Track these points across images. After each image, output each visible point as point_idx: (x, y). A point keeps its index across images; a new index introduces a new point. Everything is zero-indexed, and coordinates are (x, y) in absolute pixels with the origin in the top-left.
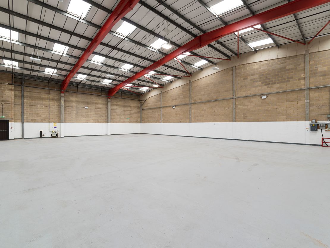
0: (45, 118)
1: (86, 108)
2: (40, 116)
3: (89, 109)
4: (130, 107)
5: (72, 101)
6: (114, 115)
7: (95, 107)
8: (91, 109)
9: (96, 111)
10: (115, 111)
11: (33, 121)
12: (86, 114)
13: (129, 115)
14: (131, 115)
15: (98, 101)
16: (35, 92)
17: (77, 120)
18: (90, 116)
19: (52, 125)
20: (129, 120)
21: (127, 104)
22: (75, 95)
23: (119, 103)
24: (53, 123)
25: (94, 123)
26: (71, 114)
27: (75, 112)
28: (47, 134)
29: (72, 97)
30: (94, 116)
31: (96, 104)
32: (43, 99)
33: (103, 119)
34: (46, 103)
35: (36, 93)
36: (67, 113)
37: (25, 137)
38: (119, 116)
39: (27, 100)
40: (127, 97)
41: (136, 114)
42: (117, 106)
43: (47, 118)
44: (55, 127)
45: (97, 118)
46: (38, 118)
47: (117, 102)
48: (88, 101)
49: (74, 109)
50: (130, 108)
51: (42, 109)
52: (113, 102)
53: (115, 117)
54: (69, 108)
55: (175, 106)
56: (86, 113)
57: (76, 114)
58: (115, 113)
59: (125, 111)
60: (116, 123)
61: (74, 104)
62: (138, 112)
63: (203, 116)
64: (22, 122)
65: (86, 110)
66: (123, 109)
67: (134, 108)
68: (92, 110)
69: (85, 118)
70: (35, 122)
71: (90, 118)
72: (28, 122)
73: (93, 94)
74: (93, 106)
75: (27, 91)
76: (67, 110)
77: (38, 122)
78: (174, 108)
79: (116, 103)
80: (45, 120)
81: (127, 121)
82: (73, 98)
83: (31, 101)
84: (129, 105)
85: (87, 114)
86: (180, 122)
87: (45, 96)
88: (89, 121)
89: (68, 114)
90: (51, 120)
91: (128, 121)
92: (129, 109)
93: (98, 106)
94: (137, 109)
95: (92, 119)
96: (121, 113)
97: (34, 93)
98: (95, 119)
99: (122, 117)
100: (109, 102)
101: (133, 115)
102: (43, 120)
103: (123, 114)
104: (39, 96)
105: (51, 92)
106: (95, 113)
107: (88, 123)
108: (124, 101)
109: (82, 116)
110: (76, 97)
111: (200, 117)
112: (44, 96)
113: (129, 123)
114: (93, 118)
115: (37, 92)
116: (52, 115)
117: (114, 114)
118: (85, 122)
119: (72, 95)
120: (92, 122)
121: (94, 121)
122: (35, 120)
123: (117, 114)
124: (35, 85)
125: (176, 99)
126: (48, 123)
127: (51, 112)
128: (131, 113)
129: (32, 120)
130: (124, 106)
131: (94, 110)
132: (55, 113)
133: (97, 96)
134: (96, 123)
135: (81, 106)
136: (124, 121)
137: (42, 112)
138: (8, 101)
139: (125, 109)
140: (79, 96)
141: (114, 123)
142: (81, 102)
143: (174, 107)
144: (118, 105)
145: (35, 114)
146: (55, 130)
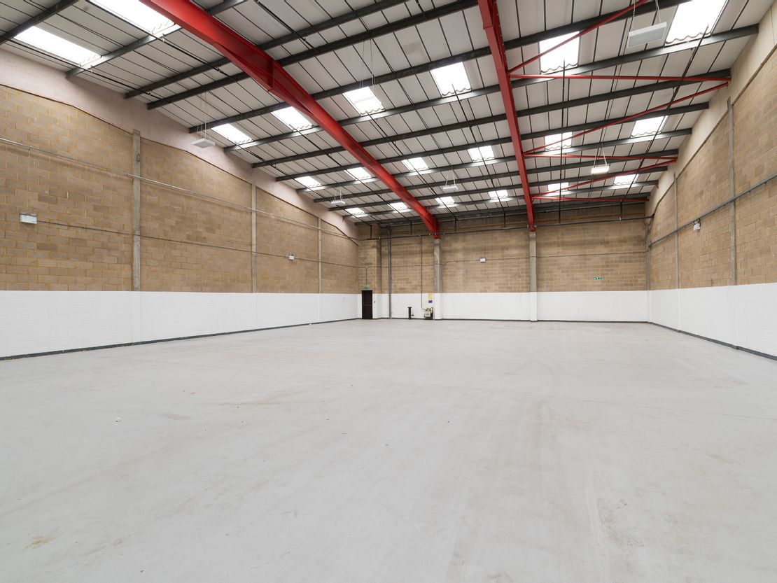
0: (416, 285)
1: (483, 260)
2: (410, 283)
3: (490, 261)
4: (606, 243)
5: (456, 251)
6: (551, 272)
7: (503, 256)
8: (494, 261)
9: (505, 265)
10: (556, 261)
11: (403, 290)
12: (482, 274)
13: (603, 266)
14: (608, 266)
15: (508, 241)
16: (404, 244)
17: (466, 288)
18: (490, 276)
19: (426, 296)
20: (603, 282)
21: (593, 236)
22: (461, 237)
23: (568, 238)
24: (427, 294)
25: (500, 291)
26: (454, 275)
27: (462, 272)
28: (419, 313)
29: (456, 242)
30: (500, 277)
31: (504, 248)
32: (412, 253)
33: (520, 282)
34: (417, 259)
35: (405, 246)
36: (449, 273)
37: (392, 317)
38: (568, 272)
39: (395, 258)
40: (594, 217)
41: (630, 262)
42: (558, 246)
43: (419, 286)
44: (430, 302)
45: (507, 280)
46: (408, 286)
47: (560, 236)
48: (487, 245)
49: (461, 265)
50: (605, 247)
51: (413, 270)
52: (548, 239)
53: (556, 276)
54: (451, 265)
55: (699, 221)
56: (482, 271)
57: (464, 275)
58: (555, 265)
59: (588, 257)
60: (559, 290)
61: (460, 256)
62: (637, 255)
63: (768, 251)
64: (390, 293)
65: (483, 265)
66: (578, 252)
67: (622, 246)
68: (496, 264)
69: (482, 281)
70: (404, 293)
71: (492, 281)
72: (396, 292)
73: (496, 228)
74: (498, 255)
75: (395, 245)
76: (447, 269)
77: (407, 292)
78: (699, 230)
79: (556, 240)
80: (416, 289)
81: (594, 286)
82: (458, 245)
83: (399, 260)
84: (601, 238)
85: (485, 274)
86: (712, 283)
87: (416, 248)
88: (489, 288)
89: (451, 275)
90: (424, 288)
91: (599, 286)
92: (602, 249)
93: (507, 252)
94: (634, 245)
95: (496, 284)
96: (571, 264)
97: (402, 246)
98: (504, 284)
99: (578, 275)
100: (533, 238)
101: (617, 266)
102: (413, 290)
103: (581, 267)
104: (409, 249)
105: (425, 240)
106: (503, 270)
107: (486, 292)
108: (584, 229)
109: (474, 278)
110: (464, 241)
111: (759, 259)
112: (414, 249)
113: (603, 290)
114: (498, 282)
115: (407, 244)
116: (426, 279)
117: (550, 267)
118: (481, 292)
119: (455, 239)
120: (496, 291)
121: (500, 288)
122: (404, 289)
123: (559, 268)
124: (403, 233)
125: (702, 193)
126: (420, 294)
127: (424, 275)
128: (606, 262)
129: (401, 289)
130: (582, 244)
131: (500, 263)
132: (429, 276)
133: (506, 232)
134: (504, 292)
135: (473, 257)
136: (586, 286)
137: (413, 276)
138: (371, 264)
139: (588, 251)
140: (469, 237)
141: (550, 291)
142: (473, 250)
143: (696, 227)
144: (563, 244)
145: (404, 279)
146: (430, 306)
